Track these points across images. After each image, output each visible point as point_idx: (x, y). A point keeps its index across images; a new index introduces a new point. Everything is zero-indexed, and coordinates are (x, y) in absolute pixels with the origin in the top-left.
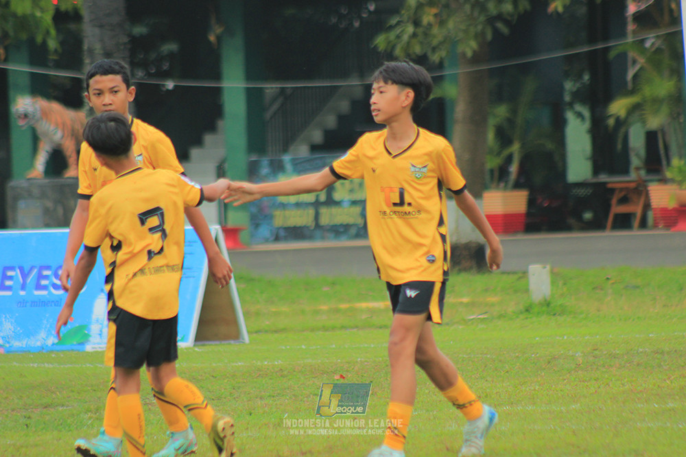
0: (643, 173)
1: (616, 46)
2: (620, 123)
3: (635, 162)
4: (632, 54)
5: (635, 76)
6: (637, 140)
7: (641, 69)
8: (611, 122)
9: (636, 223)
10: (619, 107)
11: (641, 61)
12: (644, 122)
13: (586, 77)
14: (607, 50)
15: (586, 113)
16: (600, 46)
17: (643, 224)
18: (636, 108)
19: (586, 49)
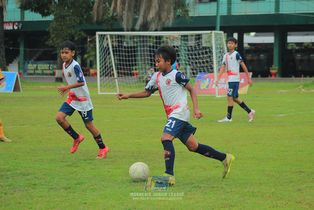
0: (89, 67)
1: (86, 46)
2: (86, 59)
3: (88, 65)
4: (88, 47)
5: (89, 51)
6: (88, 62)
7: (90, 50)
8: (84, 59)
9: (88, 75)
10: (86, 56)
11: (90, 49)
12: (89, 58)
13: (81, 51)
14: (84, 47)
15: (80, 56)
16: (83, 46)
17: (89, 76)
18: (88, 57)
19: (81, 46)
